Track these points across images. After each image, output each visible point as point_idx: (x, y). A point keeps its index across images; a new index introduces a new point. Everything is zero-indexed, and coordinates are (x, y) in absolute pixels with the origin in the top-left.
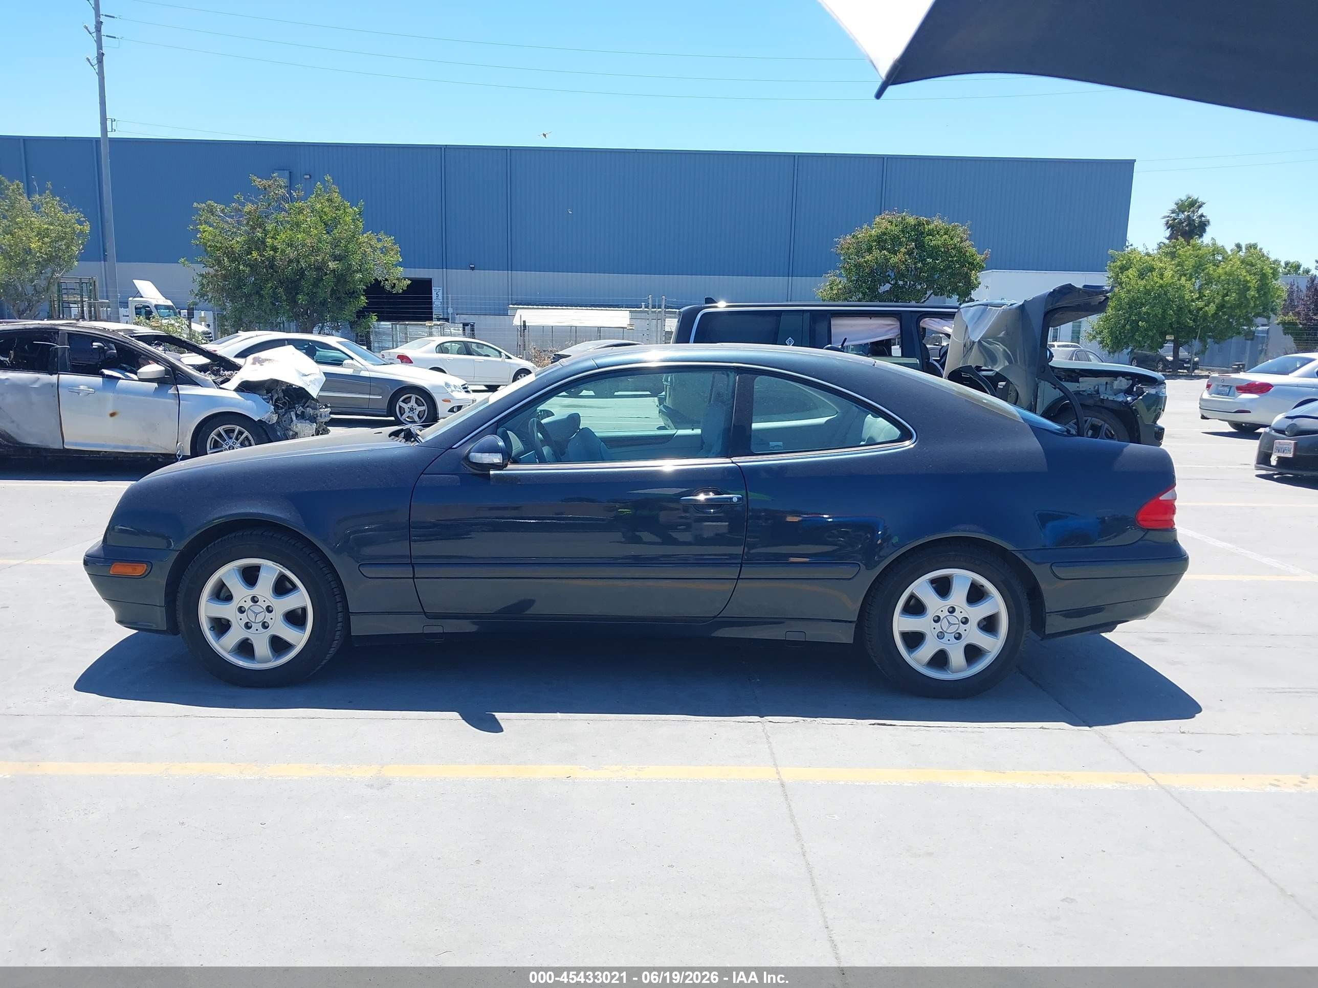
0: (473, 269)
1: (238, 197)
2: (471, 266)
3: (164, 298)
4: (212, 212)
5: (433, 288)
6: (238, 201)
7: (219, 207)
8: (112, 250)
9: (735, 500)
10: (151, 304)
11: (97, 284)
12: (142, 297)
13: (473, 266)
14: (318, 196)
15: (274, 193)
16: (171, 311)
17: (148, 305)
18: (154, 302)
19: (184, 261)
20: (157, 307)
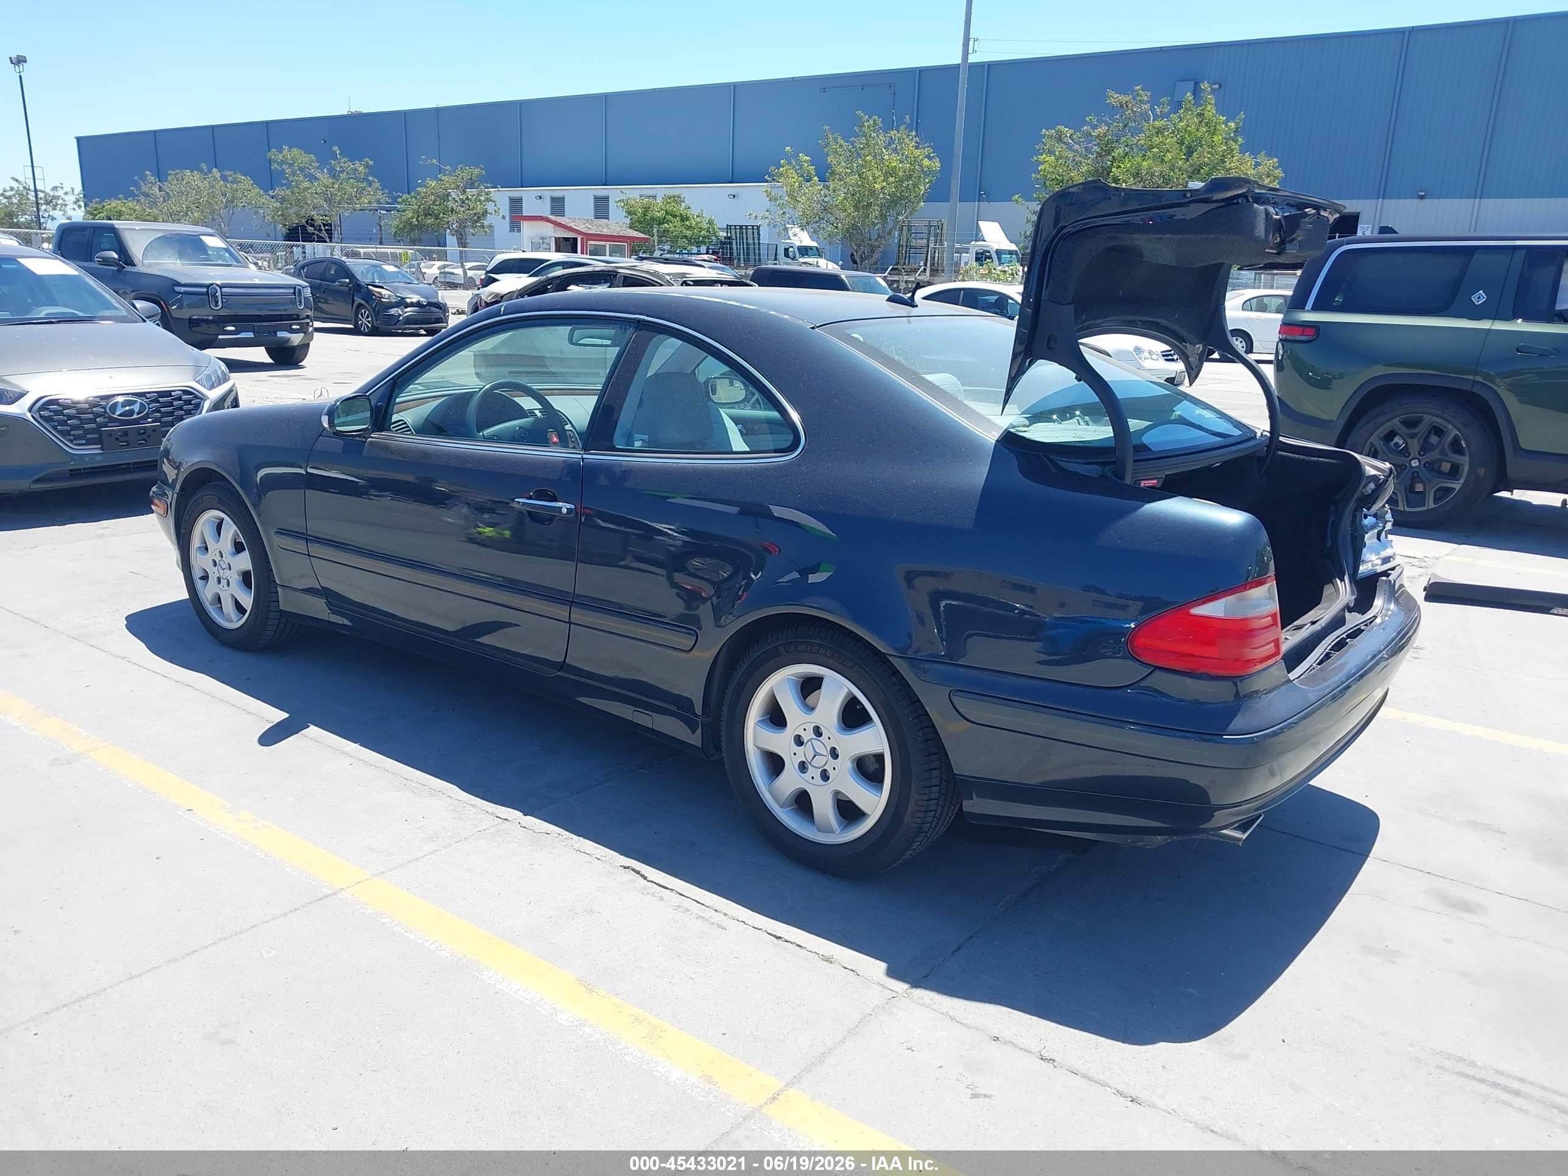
0: (1422, 197)
1: (1091, 119)
2: (1420, 194)
3: (1008, 242)
4: (1060, 139)
5: (1359, 226)
6: (1090, 124)
7: (1068, 132)
8: (955, 189)
9: (564, 511)
10: (992, 249)
11: (945, 227)
12: (984, 241)
13: (1423, 194)
14: (1187, 110)
15: (1132, 110)
16: (1014, 256)
17: (988, 249)
18: (996, 247)
19: (1018, 198)
20: (999, 253)
